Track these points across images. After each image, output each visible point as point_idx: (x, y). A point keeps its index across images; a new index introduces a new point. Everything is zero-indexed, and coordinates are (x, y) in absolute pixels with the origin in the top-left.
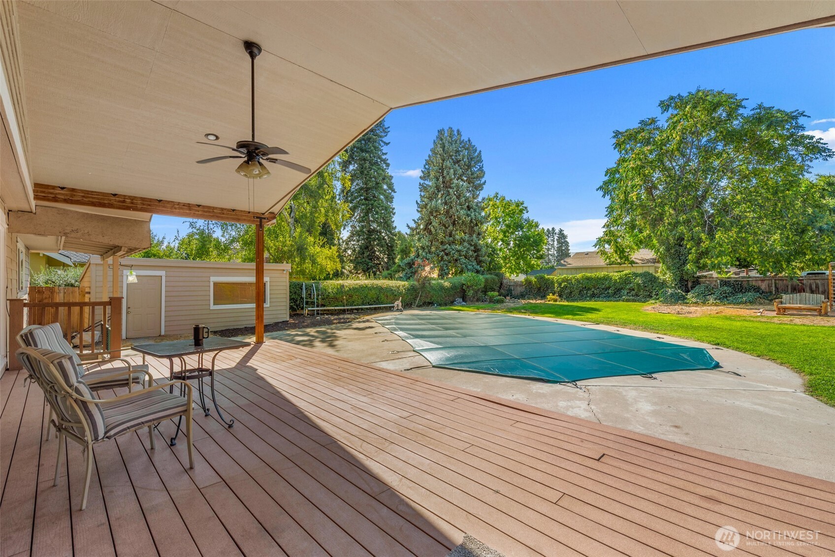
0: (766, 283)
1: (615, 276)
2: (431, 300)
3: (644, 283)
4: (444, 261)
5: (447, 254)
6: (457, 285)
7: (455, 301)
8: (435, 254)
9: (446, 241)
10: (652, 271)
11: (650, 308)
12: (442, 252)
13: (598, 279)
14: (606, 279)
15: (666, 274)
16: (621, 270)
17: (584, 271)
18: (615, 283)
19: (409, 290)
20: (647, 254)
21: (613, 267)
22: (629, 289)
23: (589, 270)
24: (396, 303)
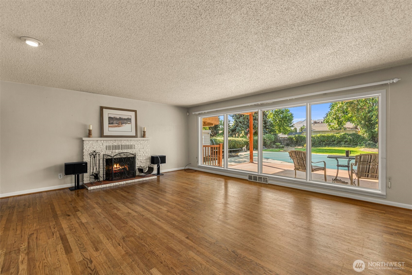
1: (338, 135)
3: (353, 138)
8: (247, 125)
10: (355, 132)
13: (328, 137)
14: (333, 136)
15: (364, 134)
16: (338, 132)
17: (318, 133)
18: (337, 138)
19: (245, 142)
20: (349, 125)
21: (334, 131)
22: (345, 141)
23: (321, 132)
24: (244, 148)
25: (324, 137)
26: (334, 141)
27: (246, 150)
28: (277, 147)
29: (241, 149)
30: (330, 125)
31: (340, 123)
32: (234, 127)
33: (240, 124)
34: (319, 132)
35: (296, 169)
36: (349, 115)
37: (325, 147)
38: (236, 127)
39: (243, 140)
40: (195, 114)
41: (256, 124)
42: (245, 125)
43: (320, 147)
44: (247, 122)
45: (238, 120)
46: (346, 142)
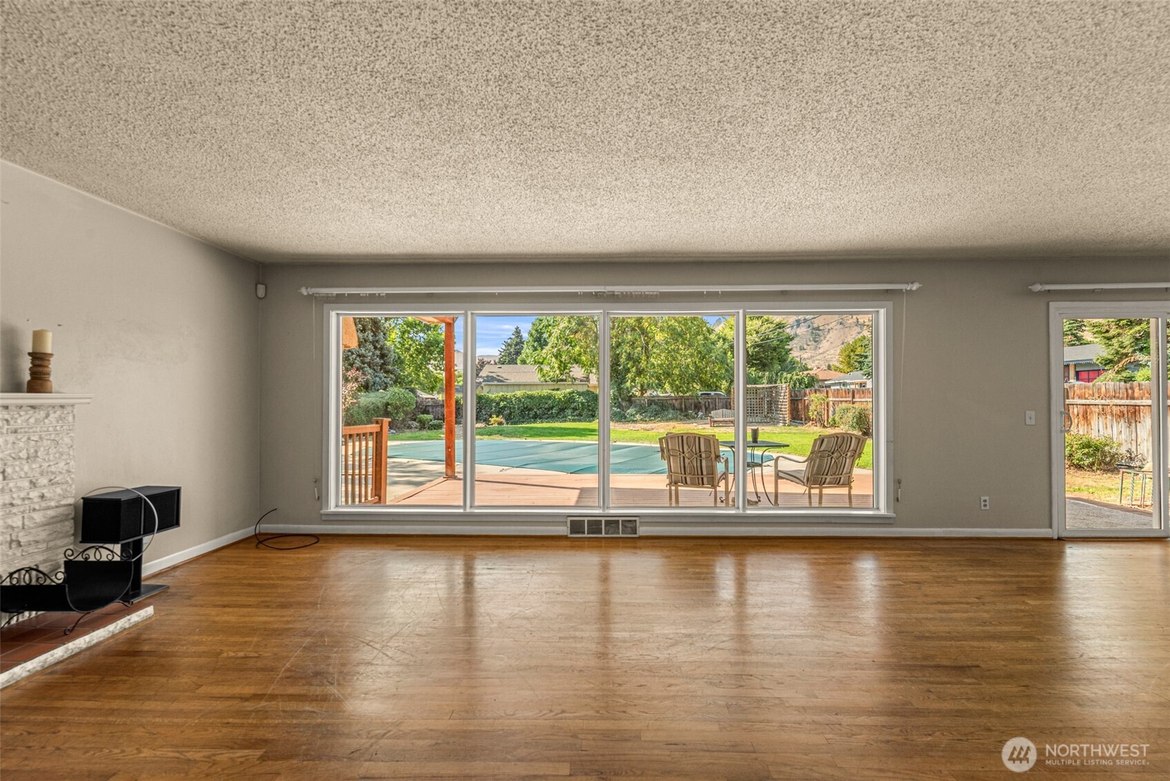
0: (679, 401)
1: (559, 394)
3: (588, 402)
13: (541, 398)
14: (549, 397)
16: (556, 387)
17: (516, 388)
18: (558, 402)
20: (577, 372)
21: (548, 385)
22: (573, 409)
23: (522, 387)
25: (531, 397)
26: (552, 408)
28: (423, 426)
30: (541, 370)
31: (563, 367)
34: (519, 385)
35: (674, 482)
37: (534, 422)
40: (311, 297)
43: (523, 422)
46: (575, 409)
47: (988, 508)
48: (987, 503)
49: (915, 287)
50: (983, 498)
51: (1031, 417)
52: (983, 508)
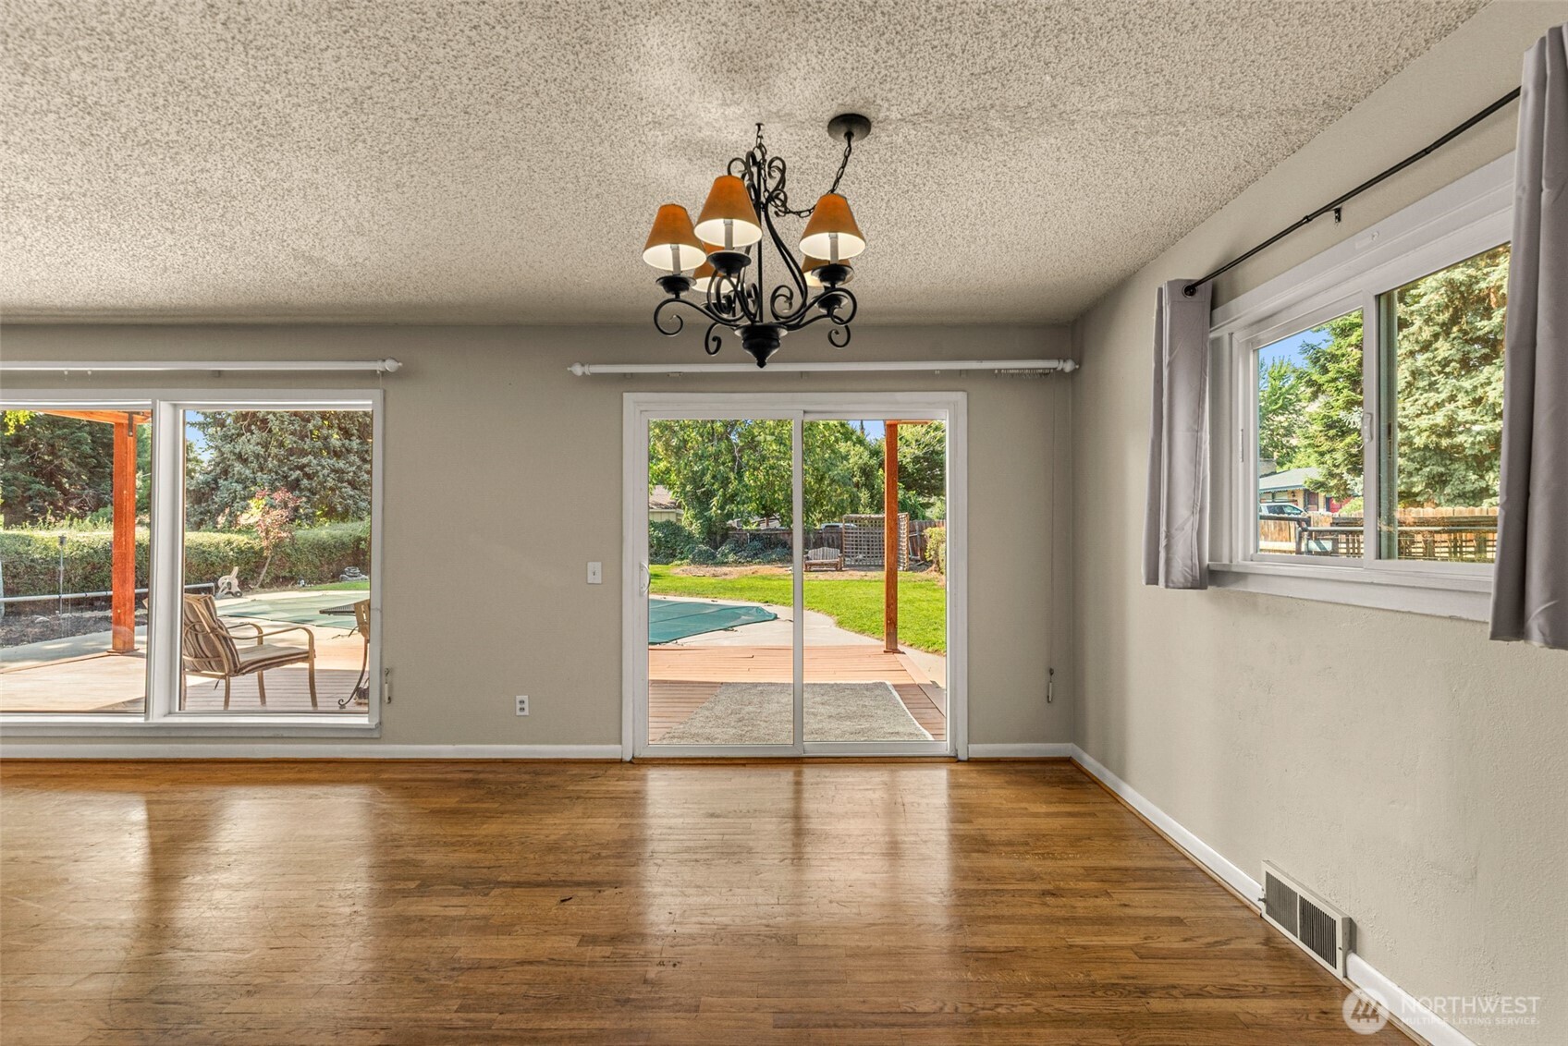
2: (290, 572)
4: (301, 490)
5: (309, 477)
6: (346, 540)
7: (344, 573)
8: (277, 473)
9: (306, 447)
10: (673, 519)
11: (678, 570)
12: (298, 472)
15: (692, 523)
19: (241, 551)
24: (223, 581)
27: (235, 589)
29: (212, 584)
32: (209, 478)
33: (238, 467)
36: (662, 465)
38: (215, 481)
39: (230, 543)
41: (326, 472)
42: (270, 471)
44: (279, 461)
45: (227, 448)
47: (526, 712)
48: (526, 706)
49: (390, 365)
50: (519, 698)
51: (595, 572)
52: (519, 713)
